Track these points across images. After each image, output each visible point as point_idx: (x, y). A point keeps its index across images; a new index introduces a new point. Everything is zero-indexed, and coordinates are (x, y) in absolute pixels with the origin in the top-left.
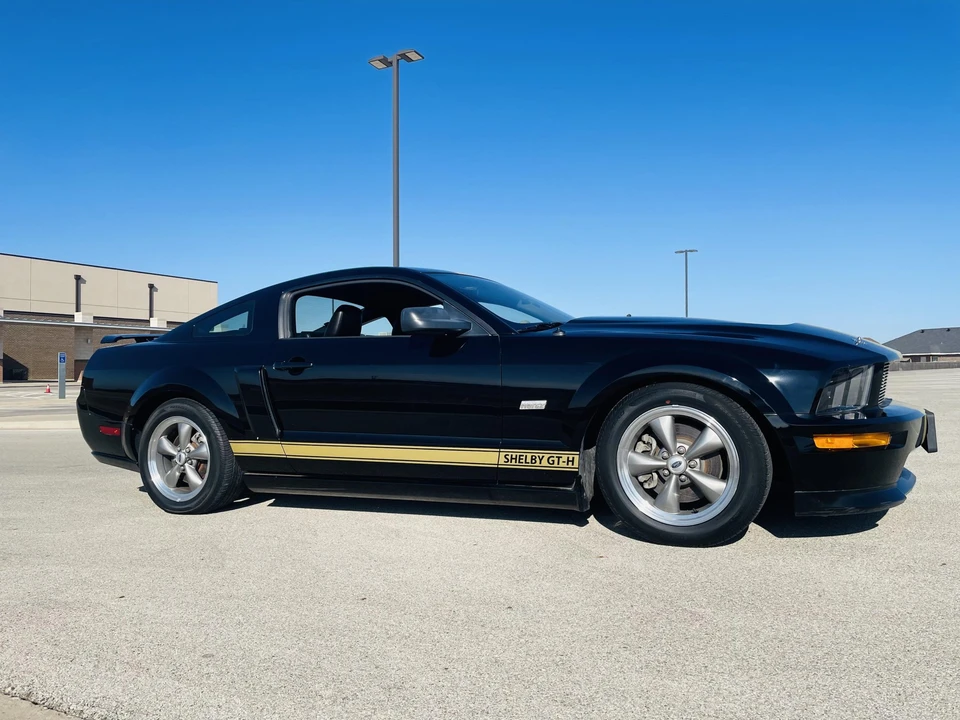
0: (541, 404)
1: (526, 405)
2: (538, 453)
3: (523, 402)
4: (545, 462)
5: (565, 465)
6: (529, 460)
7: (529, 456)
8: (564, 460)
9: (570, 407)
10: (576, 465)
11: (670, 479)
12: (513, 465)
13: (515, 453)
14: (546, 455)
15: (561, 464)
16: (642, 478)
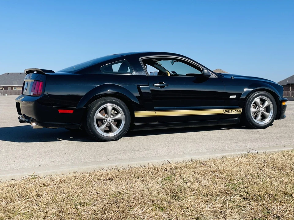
0: (234, 97)
1: (231, 97)
2: (233, 109)
3: (231, 96)
4: (234, 112)
5: (239, 112)
6: (230, 112)
7: (231, 110)
8: (239, 111)
9: (241, 98)
10: (241, 112)
11: (259, 114)
12: (227, 113)
13: (227, 110)
14: (235, 110)
15: (238, 112)
16: (253, 114)
